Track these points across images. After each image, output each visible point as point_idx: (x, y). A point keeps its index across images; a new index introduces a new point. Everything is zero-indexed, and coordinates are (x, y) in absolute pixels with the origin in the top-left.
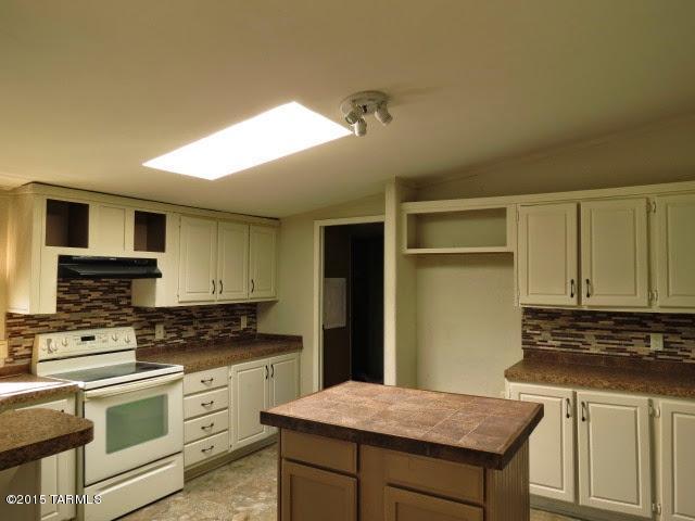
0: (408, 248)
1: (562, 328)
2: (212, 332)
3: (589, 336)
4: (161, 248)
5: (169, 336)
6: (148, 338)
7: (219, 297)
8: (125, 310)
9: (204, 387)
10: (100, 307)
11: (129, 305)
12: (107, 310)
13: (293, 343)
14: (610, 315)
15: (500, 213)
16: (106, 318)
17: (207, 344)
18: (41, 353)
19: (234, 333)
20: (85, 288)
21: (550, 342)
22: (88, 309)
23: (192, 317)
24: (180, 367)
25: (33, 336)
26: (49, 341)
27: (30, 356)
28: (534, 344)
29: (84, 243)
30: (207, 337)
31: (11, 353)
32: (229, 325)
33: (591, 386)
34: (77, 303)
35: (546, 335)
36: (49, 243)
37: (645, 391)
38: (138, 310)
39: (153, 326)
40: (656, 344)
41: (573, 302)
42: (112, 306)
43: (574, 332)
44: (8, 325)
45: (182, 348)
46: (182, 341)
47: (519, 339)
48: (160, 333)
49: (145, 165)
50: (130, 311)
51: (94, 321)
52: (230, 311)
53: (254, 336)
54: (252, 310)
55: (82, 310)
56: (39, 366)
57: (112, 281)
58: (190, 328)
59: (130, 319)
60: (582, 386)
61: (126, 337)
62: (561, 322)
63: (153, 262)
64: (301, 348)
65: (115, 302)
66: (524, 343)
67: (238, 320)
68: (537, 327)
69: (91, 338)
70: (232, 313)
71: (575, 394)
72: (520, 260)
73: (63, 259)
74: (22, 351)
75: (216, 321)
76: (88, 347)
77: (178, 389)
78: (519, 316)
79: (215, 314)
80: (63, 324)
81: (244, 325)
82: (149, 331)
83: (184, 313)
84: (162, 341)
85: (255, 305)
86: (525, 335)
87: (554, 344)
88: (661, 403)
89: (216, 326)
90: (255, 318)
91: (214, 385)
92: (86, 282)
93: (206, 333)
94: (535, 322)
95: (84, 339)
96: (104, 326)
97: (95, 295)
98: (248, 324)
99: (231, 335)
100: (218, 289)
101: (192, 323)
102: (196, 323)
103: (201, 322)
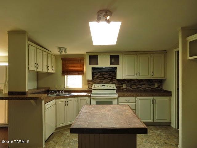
4: (118, 64)
5: (128, 87)
6: (121, 87)
7: (138, 77)
8: (114, 80)
10: (107, 79)
11: (115, 78)
12: (109, 79)
16: (109, 81)
17: (141, 91)
19: (152, 88)
20: (104, 74)
22: (105, 79)
23: (135, 82)
25: (92, 84)
26: (95, 85)
27: (92, 88)
29: (97, 64)
30: (141, 89)
31: (89, 87)
32: (151, 86)
34: (102, 78)
39: (122, 84)
42: (111, 79)
44: (88, 82)
45: (132, 91)
46: (132, 89)
48: (124, 86)
50: (115, 80)
51: (106, 82)
52: (150, 82)
54: (160, 81)
55: (103, 79)
56: (93, 90)
57: (110, 73)
58: (135, 86)
59: (115, 82)
61: (113, 86)
63: (116, 68)
65: (112, 78)
67: (154, 85)
69: (104, 86)
73: (92, 68)
74: (90, 87)
75: (145, 84)
76: (103, 88)
77: (116, 100)
79: (144, 82)
80: (99, 82)
81: (156, 86)
82: (121, 86)
83: (132, 81)
84: (125, 89)
89: (144, 86)
90: (162, 84)
93: (141, 87)
95: (102, 86)
96: (109, 83)
97: (106, 76)
98: (158, 86)
99: (151, 89)
100: (138, 75)
101: (135, 84)
102: (137, 84)
103: (139, 84)
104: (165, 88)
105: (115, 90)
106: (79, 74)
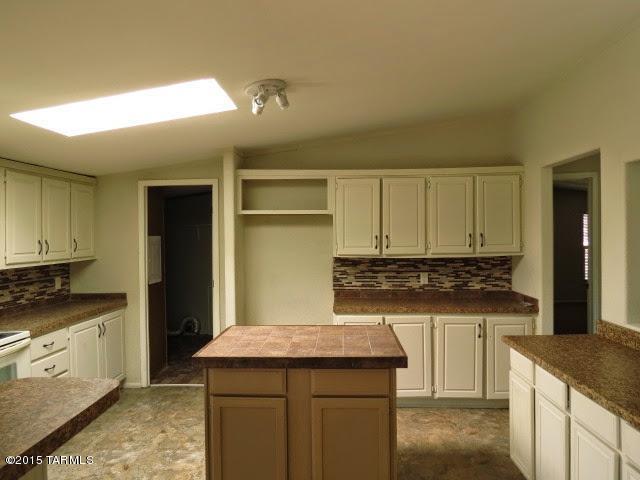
0: (243, 209)
1: (363, 272)
2: (27, 295)
3: (381, 277)
7: (45, 257)
9: (46, 352)
13: (116, 300)
14: (395, 261)
15: (323, 183)
17: (23, 308)
19: (48, 295)
21: (354, 284)
23: (7, 280)
28: (342, 285)
30: (23, 301)
32: (46, 287)
33: (395, 312)
35: (351, 278)
37: (429, 311)
40: (424, 280)
41: (377, 252)
43: (370, 274)
47: (331, 283)
49: (12, 116)
52: (45, 273)
53: (68, 296)
54: (65, 270)
58: (6, 292)
60: (389, 312)
62: (362, 267)
64: (126, 305)
66: (334, 286)
67: (52, 281)
68: (344, 273)
70: (47, 274)
71: (384, 320)
72: (337, 220)
75: (31, 284)
78: (331, 264)
79: (29, 276)
81: (58, 286)
85: (68, 265)
86: (336, 279)
87: (356, 284)
88: (438, 319)
89: (31, 289)
90: (68, 278)
93: (22, 296)
94: (343, 269)
98: (62, 285)
99: (46, 297)
100: (44, 251)
101: (7, 287)
102: (12, 286)
103: (17, 285)
104: (77, 288)
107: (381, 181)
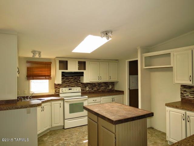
0: (145, 67)
1: (193, 91)
2: (101, 89)
4: (85, 69)
5: (90, 89)
6: (85, 90)
7: (100, 80)
8: (79, 83)
9: (94, 102)
10: (73, 83)
11: (80, 82)
12: (75, 83)
16: (75, 85)
17: (100, 92)
18: (61, 92)
20: (70, 78)
21: (189, 96)
22: (71, 83)
23: (95, 85)
24: (87, 97)
25: (59, 88)
26: (62, 89)
27: (59, 92)
28: (184, 96)
29: (67, 69)
30: (100, 90)
31: (56, 91)
32: (106, 87)
34: (68, 82)
35: (188, 94)
36: (60, 69)
38: (82, 83)
39: (86, 87)
41: (191, 83)
42: (76, 82)
44: (55, 86)
45: (93, 93)
46: (93, 91)
47: (180, 95)
48: (87, 89)
50: (80, 84)
51: (72, 86)
54: (113, 84)
55: (69, 83)
56: (60, 94)
57: (76, 77)
59: (80, 85)
61: (79, 89)
62: (193, 89)
63: (83, 73)
65: (77, 81)
66: (181, 96)
68: (185, 91)
69: (71, 89)
70: (107, 84)
71: (186, 113)
72: (175, 69)
73: (62, 72)
74: (57, 91)
75: (103, 86)
76: (70, 91)
77: (86, 101)
78: (180, 87)
80: (65, 86)
81: (110, 88)
82: (85, 88)
83: (93, 84)
84: (88, 91)
85: (114, 82)
86: (182, 93)
89: (102, 88)
90: (114, 86)
91: (96, 101)
92: (70, 77)
94: (185, 89)
95: (69, 89)
96: (74, 87)
97: (72, 80)
98: (112, 88)
99: (107, 90)
100: (100, 79)
101: (96, 87)
102: (97, 87)
103: (98, 87)
104: (116, 88)
105: (80, 93)
106: (46, 79)
107: (192, 51)
